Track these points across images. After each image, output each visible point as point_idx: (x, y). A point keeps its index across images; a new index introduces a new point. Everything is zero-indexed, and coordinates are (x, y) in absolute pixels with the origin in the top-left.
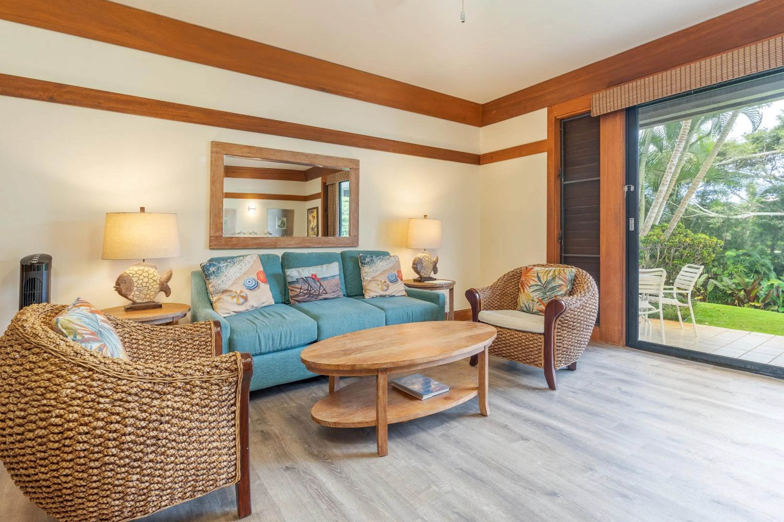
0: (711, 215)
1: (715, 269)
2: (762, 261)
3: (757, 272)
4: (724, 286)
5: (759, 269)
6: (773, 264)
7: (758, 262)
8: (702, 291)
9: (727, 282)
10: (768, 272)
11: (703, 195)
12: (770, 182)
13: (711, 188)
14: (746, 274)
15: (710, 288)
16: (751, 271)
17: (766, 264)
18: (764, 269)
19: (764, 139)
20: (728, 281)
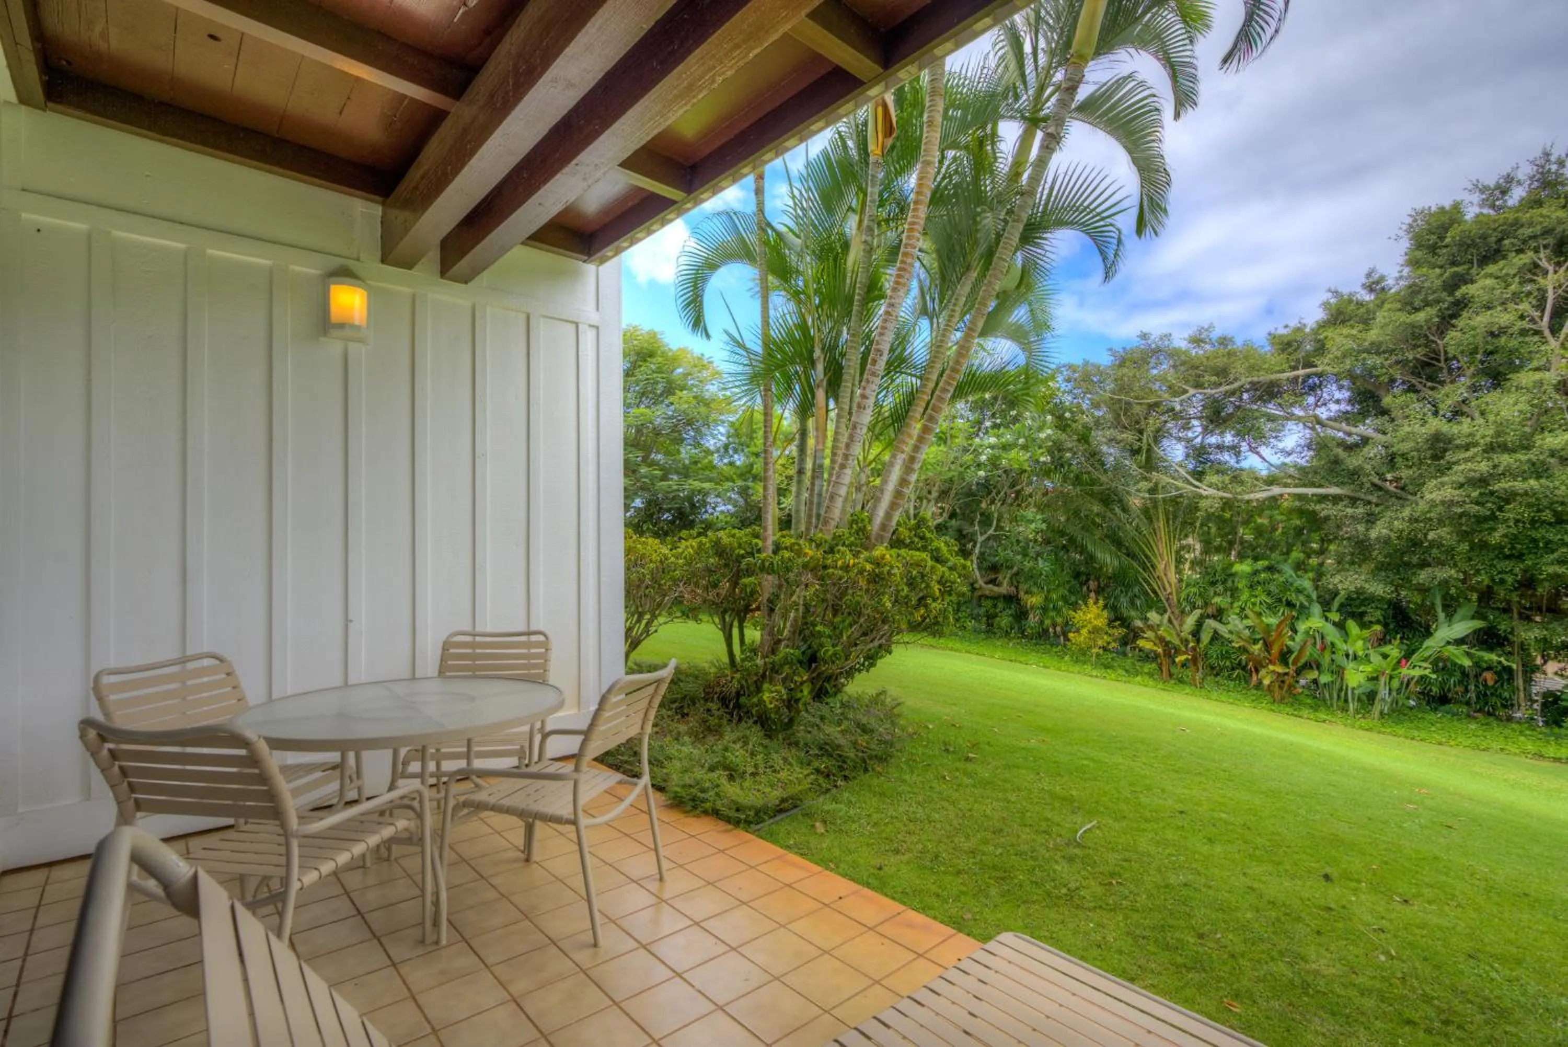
0: (1205, 493)
1: (1217, 600)
2: (1298, 583)
3: (1290, 604)
4: (1231, 632)
5: (1292, 597)
6: (1317, 588)
7: (1291, 584)
8: (1191, 644)
9: (1235, 625)
10: (1306, 604)
11: (1200, 453)
12: (1313, 429)
13: (1213, 440)
14: (1269, 607)
15: (1206, 637)
16: (1280, 600)
17: (1305, 589)
18: (1302, 598)
19: (1300, 344)
20: (1237, 622)
